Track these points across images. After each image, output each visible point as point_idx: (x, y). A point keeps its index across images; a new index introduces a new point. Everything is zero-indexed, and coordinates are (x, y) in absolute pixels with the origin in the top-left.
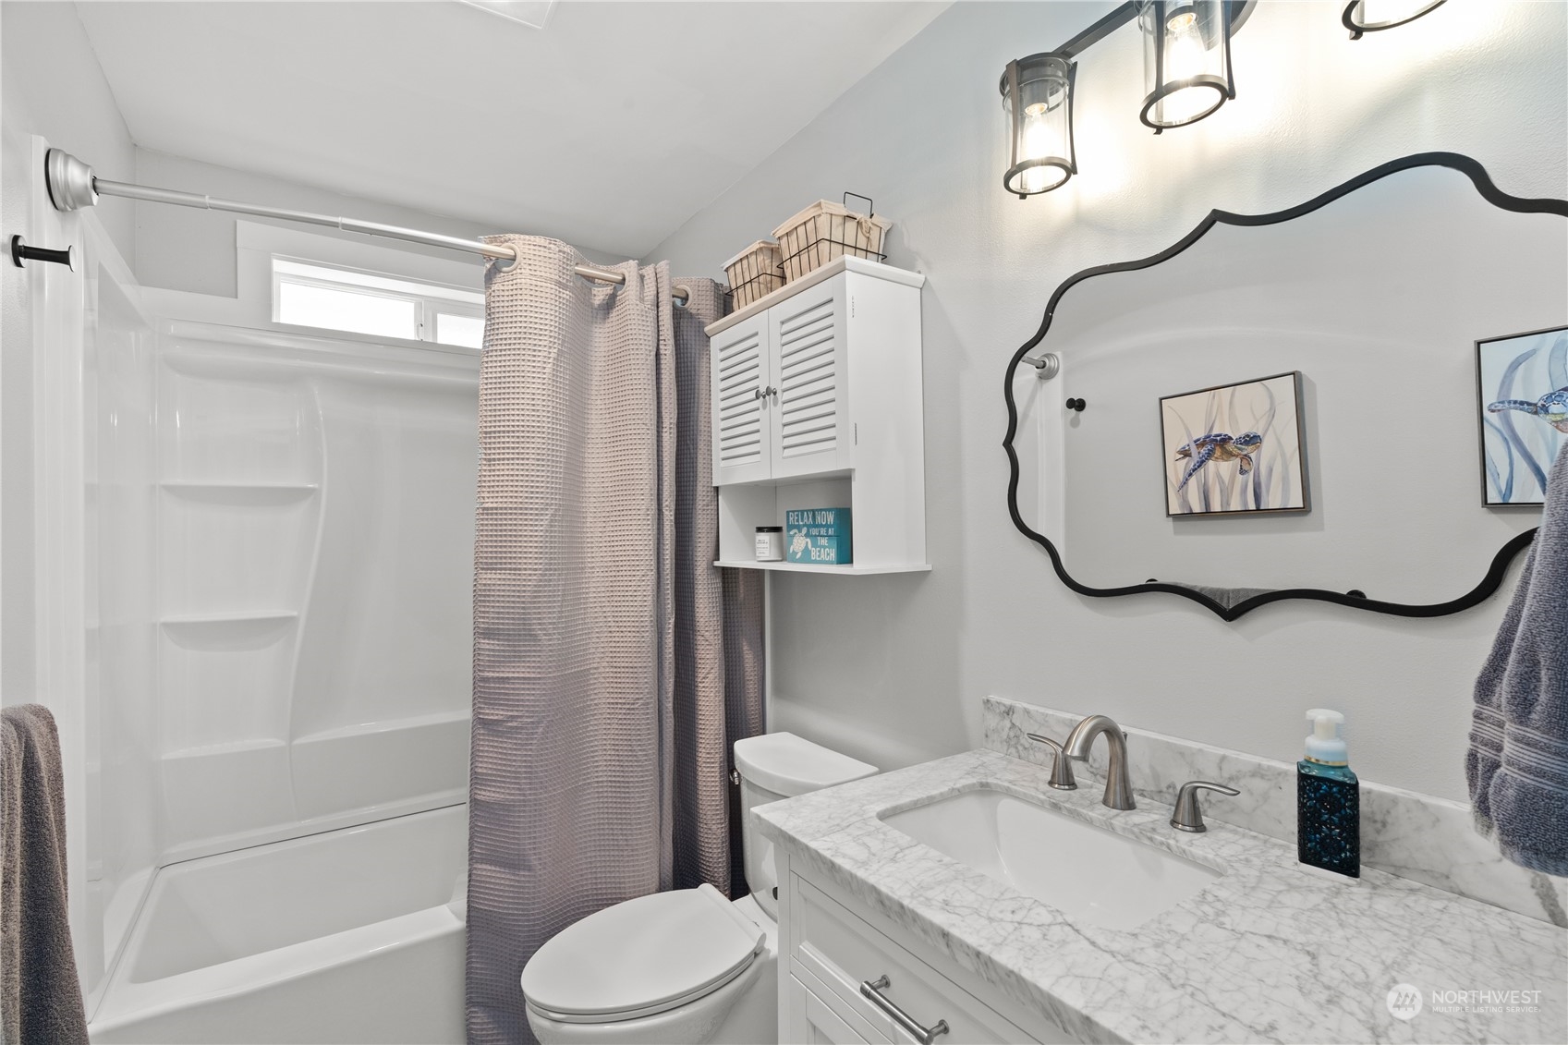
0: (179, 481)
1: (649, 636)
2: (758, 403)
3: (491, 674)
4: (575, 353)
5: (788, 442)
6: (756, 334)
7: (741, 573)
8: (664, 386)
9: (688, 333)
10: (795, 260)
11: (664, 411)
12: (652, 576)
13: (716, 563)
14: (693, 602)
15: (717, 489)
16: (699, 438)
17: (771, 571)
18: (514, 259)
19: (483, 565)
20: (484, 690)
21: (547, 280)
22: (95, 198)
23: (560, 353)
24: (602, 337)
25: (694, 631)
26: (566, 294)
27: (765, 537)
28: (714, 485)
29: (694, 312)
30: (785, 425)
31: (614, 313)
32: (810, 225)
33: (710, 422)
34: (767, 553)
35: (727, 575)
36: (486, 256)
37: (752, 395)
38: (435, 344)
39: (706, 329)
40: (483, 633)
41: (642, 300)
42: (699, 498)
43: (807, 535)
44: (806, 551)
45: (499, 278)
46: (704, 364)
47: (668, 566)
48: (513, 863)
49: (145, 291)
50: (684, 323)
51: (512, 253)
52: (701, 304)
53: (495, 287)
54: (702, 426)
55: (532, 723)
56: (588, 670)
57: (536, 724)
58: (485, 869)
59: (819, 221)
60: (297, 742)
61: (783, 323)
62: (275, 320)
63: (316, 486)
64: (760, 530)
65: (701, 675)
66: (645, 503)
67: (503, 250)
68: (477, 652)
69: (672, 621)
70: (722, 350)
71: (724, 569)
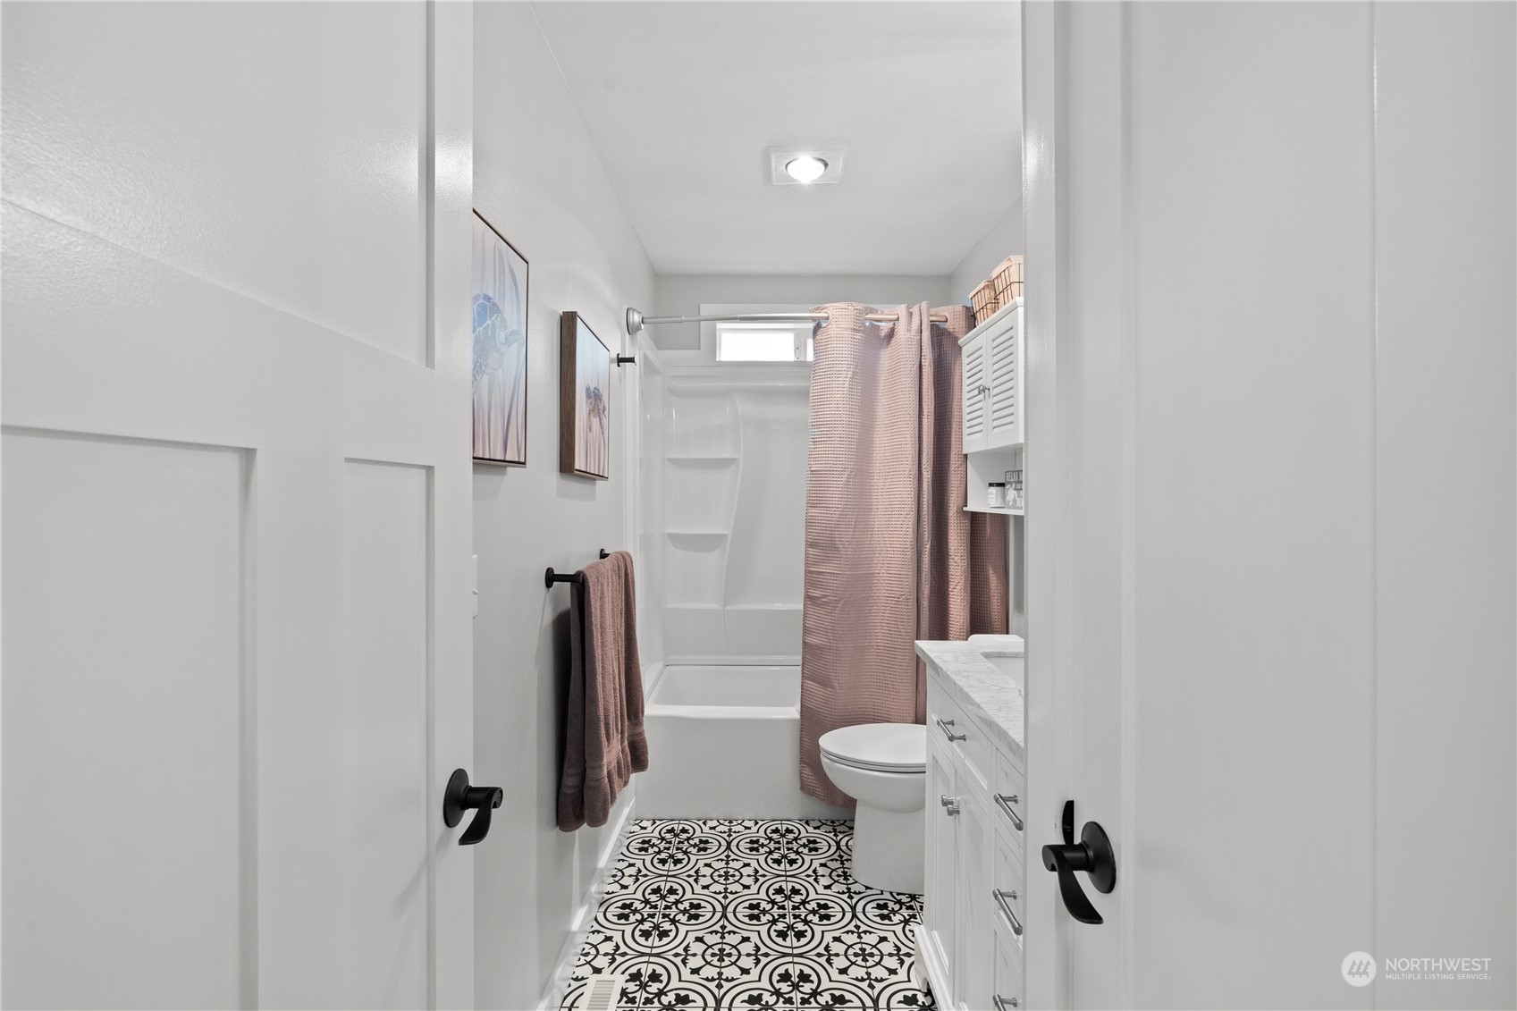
0: (674, 456)
1: (910, 554)
2: (981, 396)
3: (814, 569)
4: (866, 373)
5: (996, 423)
6: (981, 348)
7: (988, 517)
8: (924, 384)
9: (947, 346)
10: (1002, 294)
11: (924, 404)
12: (913, 515)
13: (965, 509)
14: (947, 535)
15: (966, 456)
16: (953, 420)
17: (1015, 516)
18: (828, 318)
19: (812, 505)
20: (811, 579)
21: (846, 329)
22: (643, 326)
23: (854, 373)
24: (886, 357)
25: (948, 555)
26: (859, 335)
27: (993, 490)
28: (964, 453)
29: (951, 330)
30: (995, 412)
31: (894, 340)
32: (1006, 271)
33: (961, 409)
34: (994, 502)
35: (975, 518)
36: (813, 319)
37: (976, 392)
38: (805, 362)
39: (959, 342)
40: (811, 545)
41: (909, 330)
42: (952, 459)
43: (1015, 489)
44: (1015, 500)
45: (819, 333)
46: (957, 368)
47: (925, 509)
48: (825, 683)
49: (662, 353)
50: (945, 339)
51: (826, 315)
52: (955, 323)
53: (818, 338)
54: (955, 411)
55: (835, 600)
56: (873, 574)
57: (837, 601)
58: (810, 683)
59: (1011, 269)
60: (727, 608)
61: (994, 340)
62: (718, 360)
63: (737, 457)
64: (991, 485)
65: (952, 587)
66: (908, 465)
67: (822, 315)
68: (807, 555)
69: (928, 546)
70: (968, 357)
71: (974, 514)
